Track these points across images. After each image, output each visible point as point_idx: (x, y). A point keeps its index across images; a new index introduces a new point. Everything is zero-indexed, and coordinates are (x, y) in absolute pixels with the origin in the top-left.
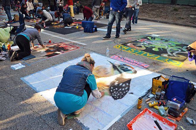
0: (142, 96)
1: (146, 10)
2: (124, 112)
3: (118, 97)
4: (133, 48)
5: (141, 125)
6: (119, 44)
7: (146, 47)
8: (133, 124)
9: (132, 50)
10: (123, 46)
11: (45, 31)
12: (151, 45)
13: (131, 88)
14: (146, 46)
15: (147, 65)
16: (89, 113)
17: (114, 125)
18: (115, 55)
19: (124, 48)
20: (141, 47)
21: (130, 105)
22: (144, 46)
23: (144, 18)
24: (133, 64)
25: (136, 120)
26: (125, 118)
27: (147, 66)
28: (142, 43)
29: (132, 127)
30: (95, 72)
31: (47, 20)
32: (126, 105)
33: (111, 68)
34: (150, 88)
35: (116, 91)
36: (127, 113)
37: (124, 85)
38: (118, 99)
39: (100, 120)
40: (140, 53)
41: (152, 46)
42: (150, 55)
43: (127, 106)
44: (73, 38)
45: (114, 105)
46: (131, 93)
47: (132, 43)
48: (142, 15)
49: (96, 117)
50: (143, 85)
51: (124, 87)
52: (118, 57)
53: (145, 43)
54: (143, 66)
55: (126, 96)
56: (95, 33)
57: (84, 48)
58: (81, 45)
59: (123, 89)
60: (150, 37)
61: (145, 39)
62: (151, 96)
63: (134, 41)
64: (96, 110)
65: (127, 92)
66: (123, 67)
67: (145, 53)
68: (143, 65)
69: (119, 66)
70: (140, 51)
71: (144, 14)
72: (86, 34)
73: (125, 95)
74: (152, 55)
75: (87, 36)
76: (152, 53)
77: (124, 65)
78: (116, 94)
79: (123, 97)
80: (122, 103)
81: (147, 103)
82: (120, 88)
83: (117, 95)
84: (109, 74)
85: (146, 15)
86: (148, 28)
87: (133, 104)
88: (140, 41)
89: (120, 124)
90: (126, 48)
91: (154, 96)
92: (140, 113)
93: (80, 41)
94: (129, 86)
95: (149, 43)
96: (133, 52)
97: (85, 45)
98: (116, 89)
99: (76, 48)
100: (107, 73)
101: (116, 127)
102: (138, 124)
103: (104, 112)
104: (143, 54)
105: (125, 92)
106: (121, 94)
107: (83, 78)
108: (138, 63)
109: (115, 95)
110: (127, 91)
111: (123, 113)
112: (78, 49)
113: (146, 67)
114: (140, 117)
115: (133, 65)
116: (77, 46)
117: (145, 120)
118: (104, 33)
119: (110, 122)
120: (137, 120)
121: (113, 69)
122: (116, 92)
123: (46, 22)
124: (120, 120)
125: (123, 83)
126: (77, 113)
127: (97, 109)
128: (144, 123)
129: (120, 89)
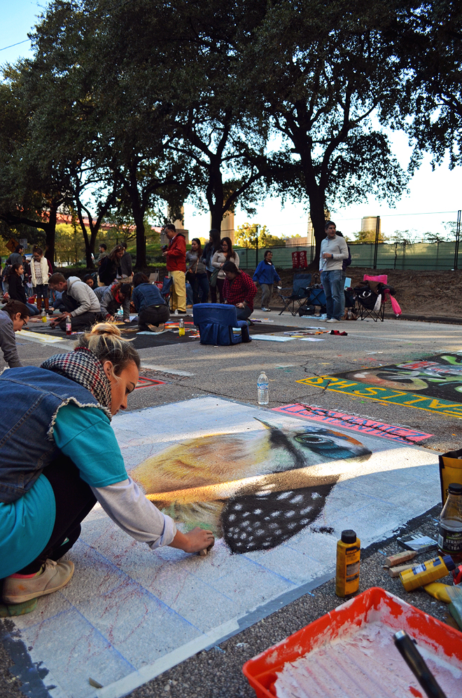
0: (375, 541)
1: (448, 289)
2: (259, 610)
3: (251, 544)
4: (375, 386)
5: (337, 674)
6: (324, 373)
7: (431, 384)
8: (287, 665)
9: (369, 389)
10: (334, 379)
11: (66, 340)
12: (449, 379)
13: (327, 509)
14: (430, 379)
15: (423, 433)
16: (85, 602)
17: (183, 669)
18: (293, 402)
19: (339, 383)
20: (410, 382)
21: (302, 576)
22: (424, 380)
23: (441, 314)
24: (363, 431)
25: (308, 648)
26: (257, 637)
27: (424, 437)
28: (418, 373)
29: (275, 678)
30: (188, 454)
31: (79, 311)
32: (282, 578)
33: (261, 440)
34: (421, 510)
35: (253, 518)
36: (276, 614)
37: (298, 499)
38: (252, 549)
39: (122, 638)
40: (401, 399)
41: (455, 379)
42: (444, 406)
43: (287, 580)
44: (152, 358)
45: (224, 573)
46: (323, 530)
47: (374, 371)
48: (434, 308)
49: (106, 623)
50: (392, 500)
51: (297, 507)
52: (303, 408)
53: (429, 371)
54: (404, 438)
55: (294, 539)
56: (243, 346)
57: (181, 383)
58: (174, 375)
59: (290, 514)
60: (454, 355)
61: (430, 361)
62: (420, 541)
63: (386, 367)
64: (124, 591)
65: (304, 526)
66: (316, 439)
67: (424, 398)
68: (403, 433)
69: (298, 435)
70: (404, 394)
71: (440, 302)
72: (205, 348)
73: (288, 538)
74: (452, 406)
75: (209, 353)
76: (454, 400)
77: (321, 432)
78: (250, 529)
79: (276, 541)
80: (262, 569)
81: (394, 570)
82: (275, 510)
83: (249, 534)
84: (243, 459)
85: (445, 306)
86: (452, 334)
87: (320, 574)
88: (409, 367)
89: (218, 665)
90: (347, 386)
91: (434, 543)
92: (338, 609)
93: (175, 366)
94: (321, 504)
95: (443, 372)
96: (373, 396)
97: (185, 377)
98: (258, 512)
99: (149, 383)
100: (236, 458)
101: (189, 679)
102: (315, 669)
103: (160, 603)
104: (412, 402)
105: (292, 526)
106: (270, 533)
107: (33, 417)
108: (384, 428)
109: (244, 536)
110: (306, 521)
111: (254, 609)
112: (155, 386)
113: (418, 439)
114: (334, 634)
115: (359, 433)
116: (157, 378)
117: (368, 652)
118: (274, 346)
119: (169, 649)
120: (316, 649)
121: (268, 446)
122: (251, 525)
123: (77, 316)
124: (227, 644)
125: (297, 491)
126: (14, 594)
127: (130, 588)
128: (353, 663)
129: (275, 514)
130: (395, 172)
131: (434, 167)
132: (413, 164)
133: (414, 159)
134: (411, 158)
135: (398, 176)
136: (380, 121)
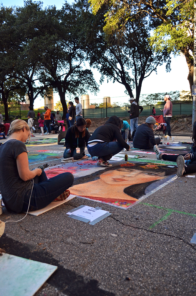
130: (95, 84)
131: (108, 81)
132: (102, 81)
133: (102, 79)
134: (101, 78)
135: (95, 85)
136: (90, 65)
